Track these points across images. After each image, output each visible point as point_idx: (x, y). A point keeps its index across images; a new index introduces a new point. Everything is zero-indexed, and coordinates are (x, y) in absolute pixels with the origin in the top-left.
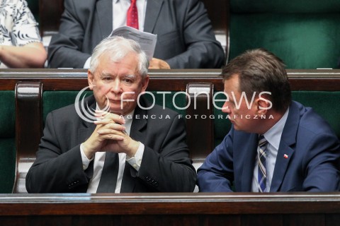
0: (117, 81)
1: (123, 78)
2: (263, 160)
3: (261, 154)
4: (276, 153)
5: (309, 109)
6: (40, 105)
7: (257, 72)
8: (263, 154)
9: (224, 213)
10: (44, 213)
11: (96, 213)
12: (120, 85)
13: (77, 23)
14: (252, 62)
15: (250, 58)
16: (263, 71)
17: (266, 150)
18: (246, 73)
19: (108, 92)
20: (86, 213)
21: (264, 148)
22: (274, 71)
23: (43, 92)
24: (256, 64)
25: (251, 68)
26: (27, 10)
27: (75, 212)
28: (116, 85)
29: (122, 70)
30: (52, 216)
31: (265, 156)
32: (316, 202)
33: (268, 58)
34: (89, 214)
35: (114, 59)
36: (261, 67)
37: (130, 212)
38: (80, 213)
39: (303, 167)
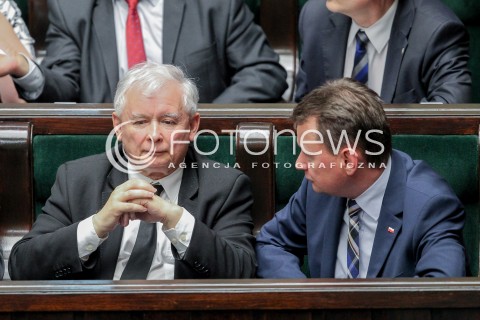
0: (154, 123)
1: (161, 119)
2: (355, 234)
3: (351, 227)
4: (374, 226)
5: (418, 162)
6: (29, 155)
7: (342, 113)
8: (356, 226)
9: (289, 308)
10: (33, 308)
11: (108, 308)
12: (158, 129)
13: (69, 40)
14: (334, 98)
15: (331, 93)
16: (350, 111)
17: (359, 221)
18: (325, 115)
19: (143, 141)
20: (95, 307)
21: (356, 218)
22: (366, 111)
23: (34, 136)
24: (339, 102)
25: (333, 108)
26: (20, 21)
27: (79, 307)
28: (153, 130)
29: (160, 108)
30: (45, 313)
31: (357, 229)
32: (418, 292)
33: (357, 92)
34: (97, 309)
35: (146, 93)
36: (348, 106)
37: (156, 307)
38: (85, 308)
39: (414, 244)
